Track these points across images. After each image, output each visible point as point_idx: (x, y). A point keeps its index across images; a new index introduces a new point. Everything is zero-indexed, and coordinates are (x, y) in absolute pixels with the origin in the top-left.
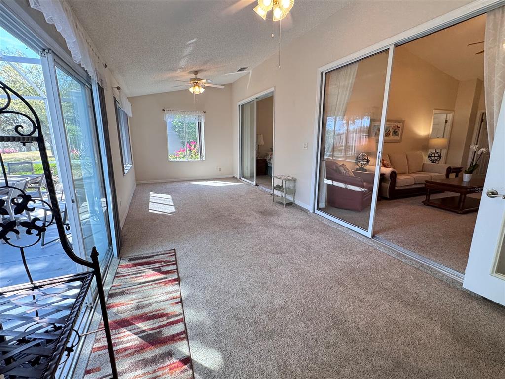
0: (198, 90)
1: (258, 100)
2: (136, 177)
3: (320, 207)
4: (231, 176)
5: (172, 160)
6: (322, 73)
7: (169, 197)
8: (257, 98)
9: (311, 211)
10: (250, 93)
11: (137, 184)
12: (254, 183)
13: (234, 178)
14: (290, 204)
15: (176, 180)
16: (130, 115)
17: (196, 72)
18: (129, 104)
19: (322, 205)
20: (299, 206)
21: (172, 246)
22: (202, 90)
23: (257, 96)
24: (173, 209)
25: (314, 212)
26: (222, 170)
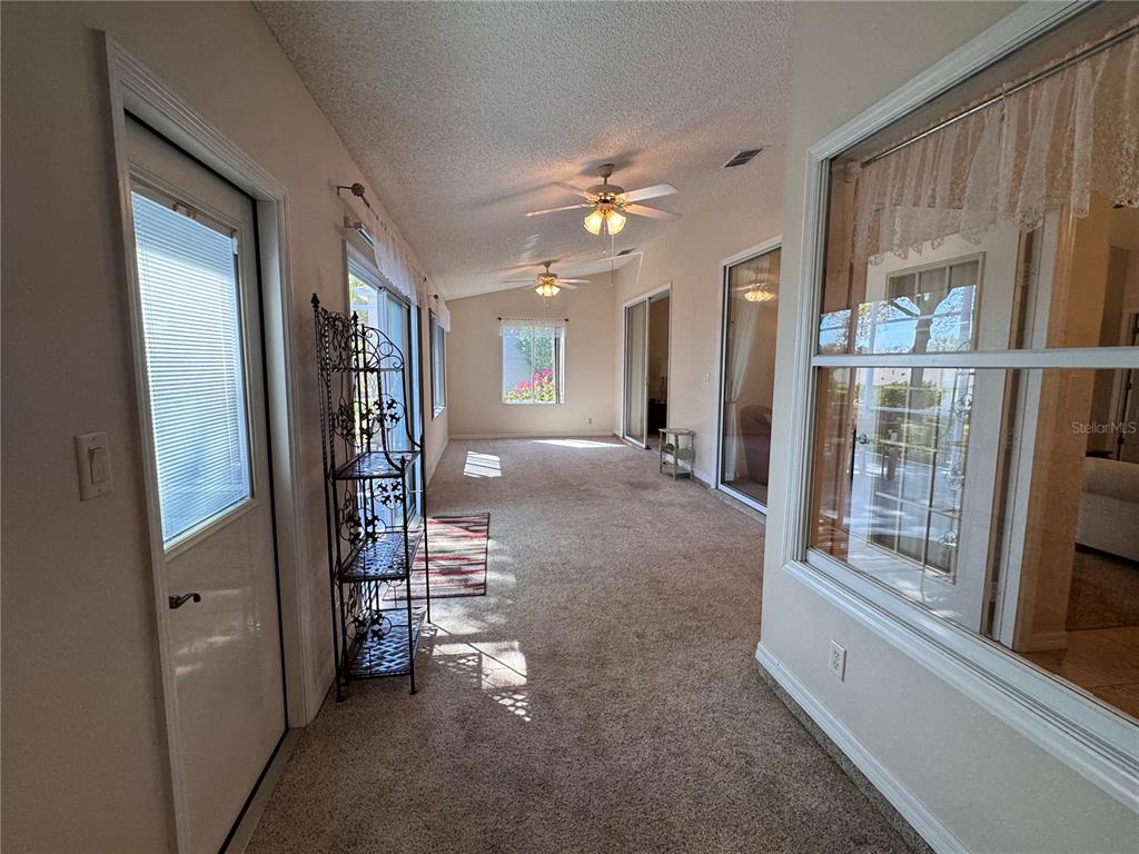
0: (548, 291)
1: (652, 301)
2: (449, 427)
3: (726, 479)
4: (610, 434)
5: (508, 401)
6: (725, 267)
7: (497, 458)
8: (650, 298)
9: (713, 486)
10: (639, 291)
11: (450, 440)
12: (644, 446)
13: (614, 438)
14: (686, 476)
15: (513, 435)
16: (448, 329)
17: (547, 264)
18: (448, 312)
19: (730, 476)
20: (700, 480)
21: (488, 511)
22: (556, 291)
23: (651, 294)
24: (499, 474)
25: (717, 487)
26: (593, 421)
